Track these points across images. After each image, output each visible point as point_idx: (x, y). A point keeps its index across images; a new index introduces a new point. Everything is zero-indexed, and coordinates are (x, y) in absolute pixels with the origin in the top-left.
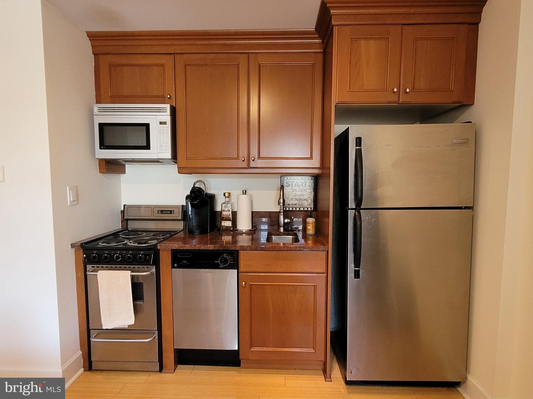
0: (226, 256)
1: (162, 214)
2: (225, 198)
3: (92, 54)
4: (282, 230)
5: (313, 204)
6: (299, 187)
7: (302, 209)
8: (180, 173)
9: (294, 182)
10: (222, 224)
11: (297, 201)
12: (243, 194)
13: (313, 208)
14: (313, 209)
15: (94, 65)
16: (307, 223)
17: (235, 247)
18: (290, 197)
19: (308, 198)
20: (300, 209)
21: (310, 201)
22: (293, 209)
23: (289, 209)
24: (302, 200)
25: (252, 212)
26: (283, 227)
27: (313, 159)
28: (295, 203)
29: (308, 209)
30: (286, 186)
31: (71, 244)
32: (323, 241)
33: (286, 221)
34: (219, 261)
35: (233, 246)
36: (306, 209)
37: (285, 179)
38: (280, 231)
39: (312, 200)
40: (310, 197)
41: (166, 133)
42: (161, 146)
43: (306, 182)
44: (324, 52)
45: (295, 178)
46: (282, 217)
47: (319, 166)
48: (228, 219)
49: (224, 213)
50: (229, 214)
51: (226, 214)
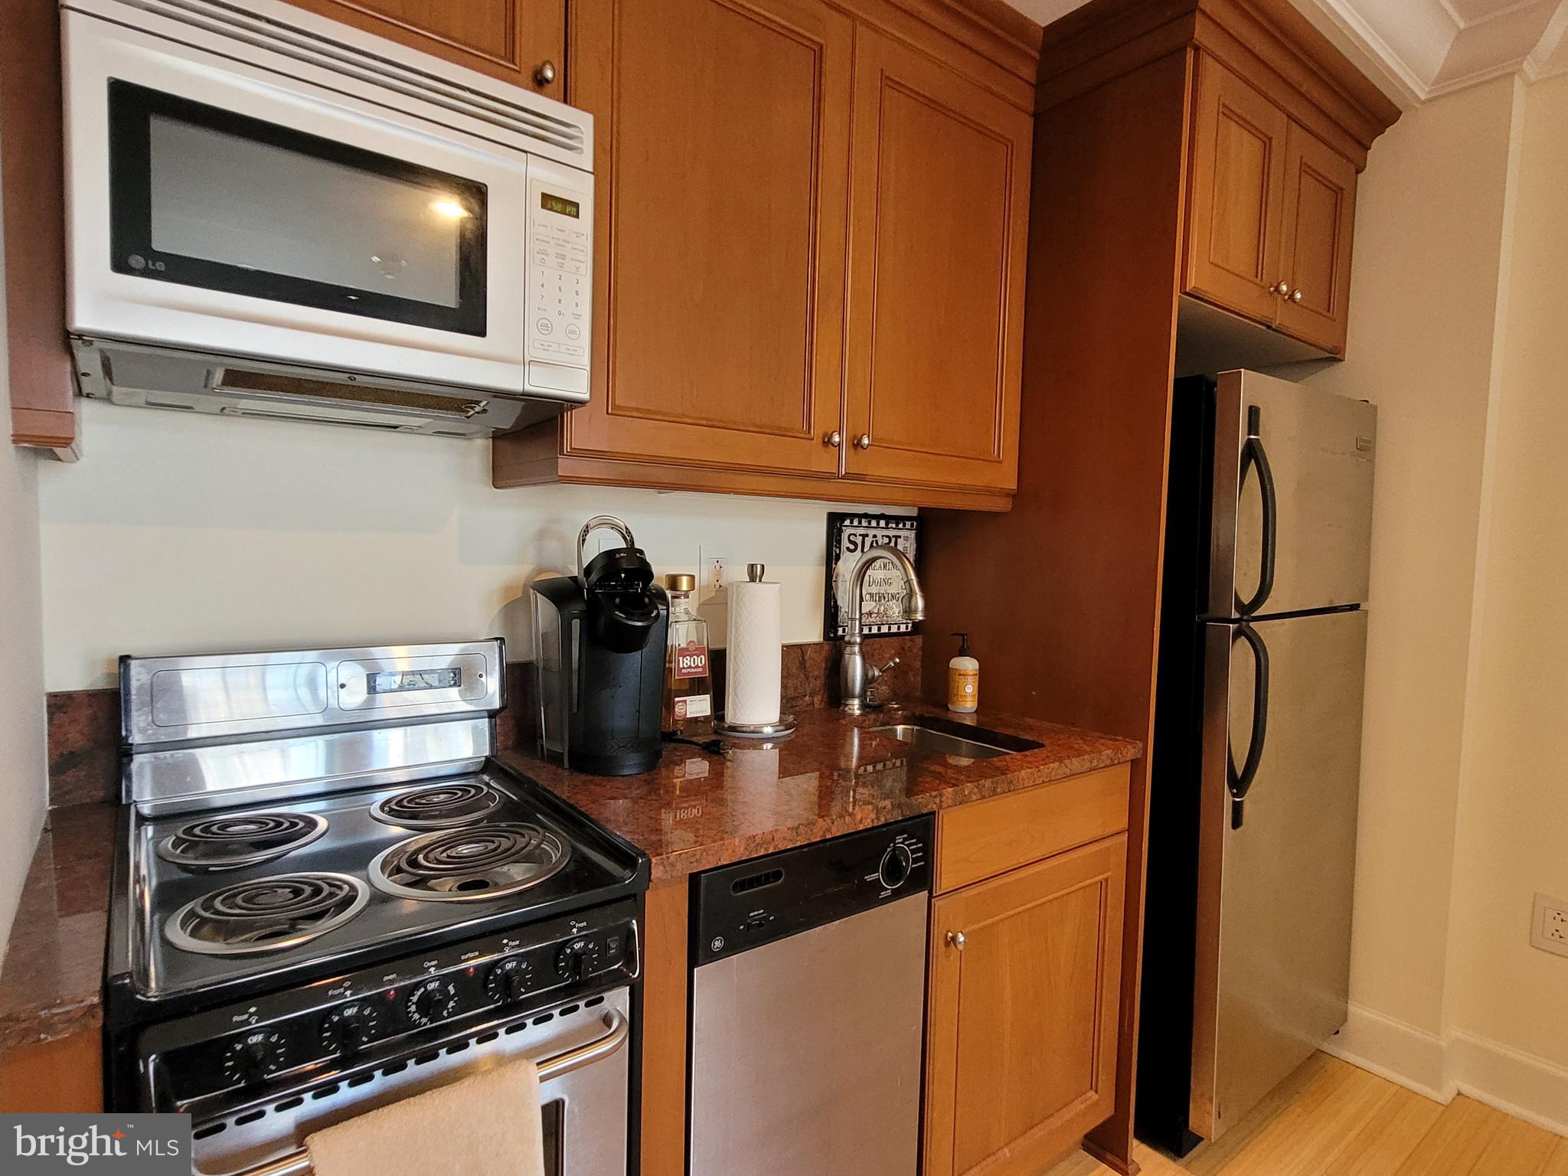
0: (904, 841)
2: (675, 598)
4: (855, 706)
7: (885, 629)
10: (676, 710)
11: (874, 603)
12: (752, 580)
14: (911, 628)
20: (879, 629)
24: (887, 599)
26: (860, 697)
27: (1002, 462)
28: (867, 611)
29: (899, 628)
30: (848, 549)
33: (871, 672)
34: (879, 874)
36: (894, 629)
37: (845, 523)
41: (573, 260)
42: (545, 327)
43: (897, 537)
44: (1036, 116)
45: (874, 523)
46: (858, 660)
47: (1014, 486)
48: (695, 686)
49: (685, 662)
50: (701, 663)
51: (690, 667)
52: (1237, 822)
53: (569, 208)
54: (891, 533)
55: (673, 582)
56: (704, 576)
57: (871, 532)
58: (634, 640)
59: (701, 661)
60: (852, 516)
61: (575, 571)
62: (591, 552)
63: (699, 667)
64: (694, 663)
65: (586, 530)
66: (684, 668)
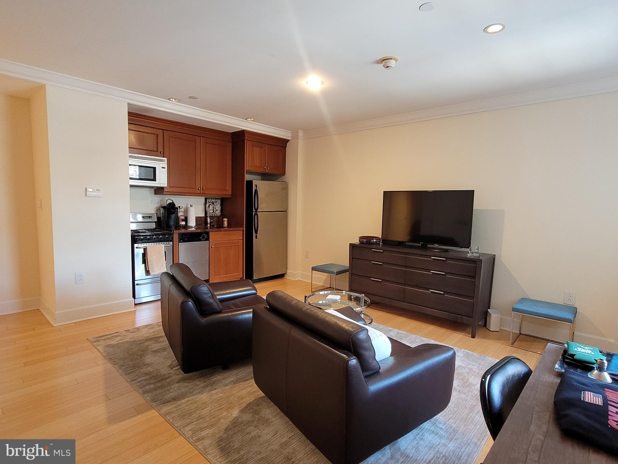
5: (220, 212)
16: (224, 221)
26: (209, 224)
34: (201, 238)
36: (217, 215)
40: (219, 209)
42: (162, 180)
43: (217, 201)
44: (232, 142)
45: (213, 199)
46: (209, 219)
47: (231, 194)
48: (183, 220)
49: (181, 217)
52: (256, 238)
53: (165, 168)
54: (216, 200)
55: (179, 207)
56: (184, 206)
57: (212, 200)
58: (174, 213)
59: (183, 217)
60: (209, 198)
61: (166, 205)
62: (168, 203)
65: (167, 200)
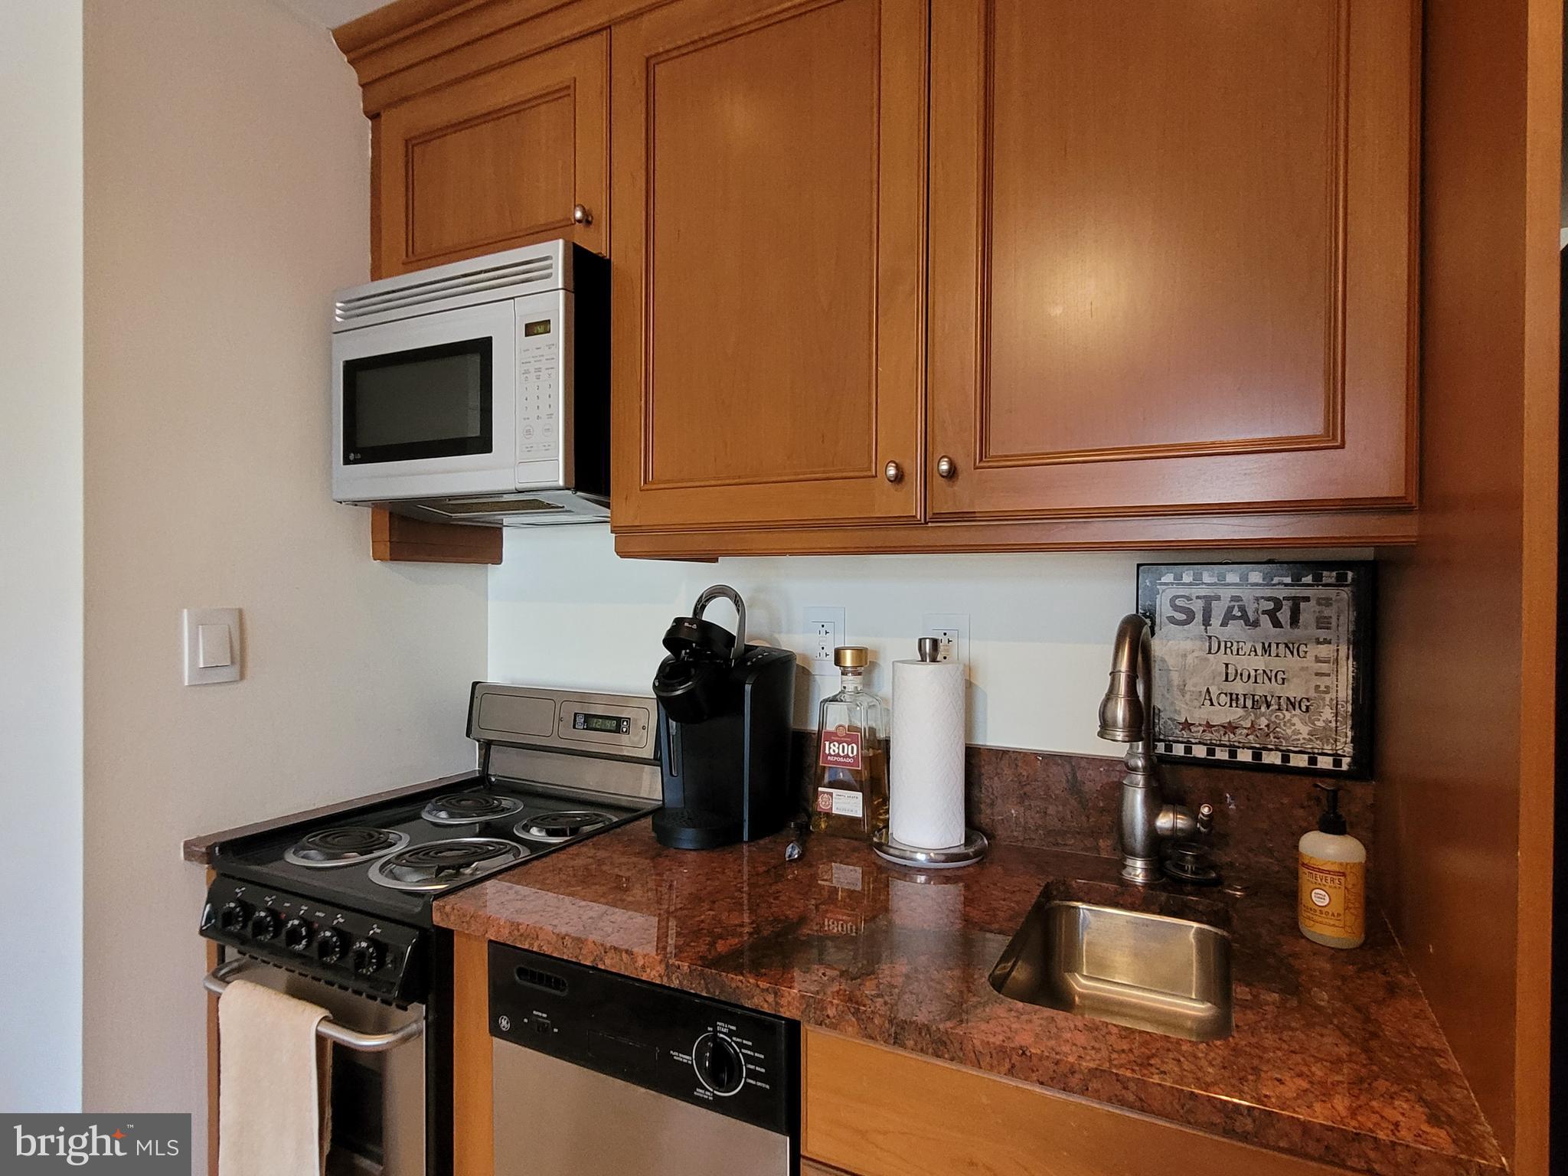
0: (730, 1034)
1: (586, 729)
2: (843, 674)
3: (364, 116)
4: (1137, 871)
5: (1350, 734)
6: (1250, 631)
7: (1273, 758)
8: (623, 553)
9: (1218, 598)
10: (820, 802)
11: (1240, 712)
12: (923, 660)
13: (1353, 758)
14: (1349, 765)
15: (370, 156)
16: (1303, 865)
17: (771, 998)
18: (1195, 685)
19: (1312, 694)
20: (1257, 756)
21: (1328, 714)
22: (1211, 752)
23: (1188, 750)
24: (1275, 706)
25: (972, 755)
26: (1145, 856)
27: (1342, 446)
28: (1225, 720)
29: (1313, 761)
30: (1172, 620)
31: (187, 845)
32: (1440, 1053)
33: (1164, 821)
34: (691, 1059)
35: (763, 990)
36: (1299, 761)
37: (1164, 580)
38: (1127, 877)
39: (1341, 710)
40: (1327, 692)
41: (547, 369)
42: (529, 432)
48: (844, 779)
49: (833, 749)
50: (852, 753)
51: (838, 755)
59: (851, 750)
63: (850, 758)
64: (843, 752)
66: (830, 755)
